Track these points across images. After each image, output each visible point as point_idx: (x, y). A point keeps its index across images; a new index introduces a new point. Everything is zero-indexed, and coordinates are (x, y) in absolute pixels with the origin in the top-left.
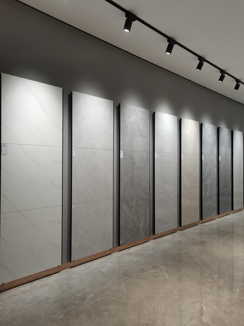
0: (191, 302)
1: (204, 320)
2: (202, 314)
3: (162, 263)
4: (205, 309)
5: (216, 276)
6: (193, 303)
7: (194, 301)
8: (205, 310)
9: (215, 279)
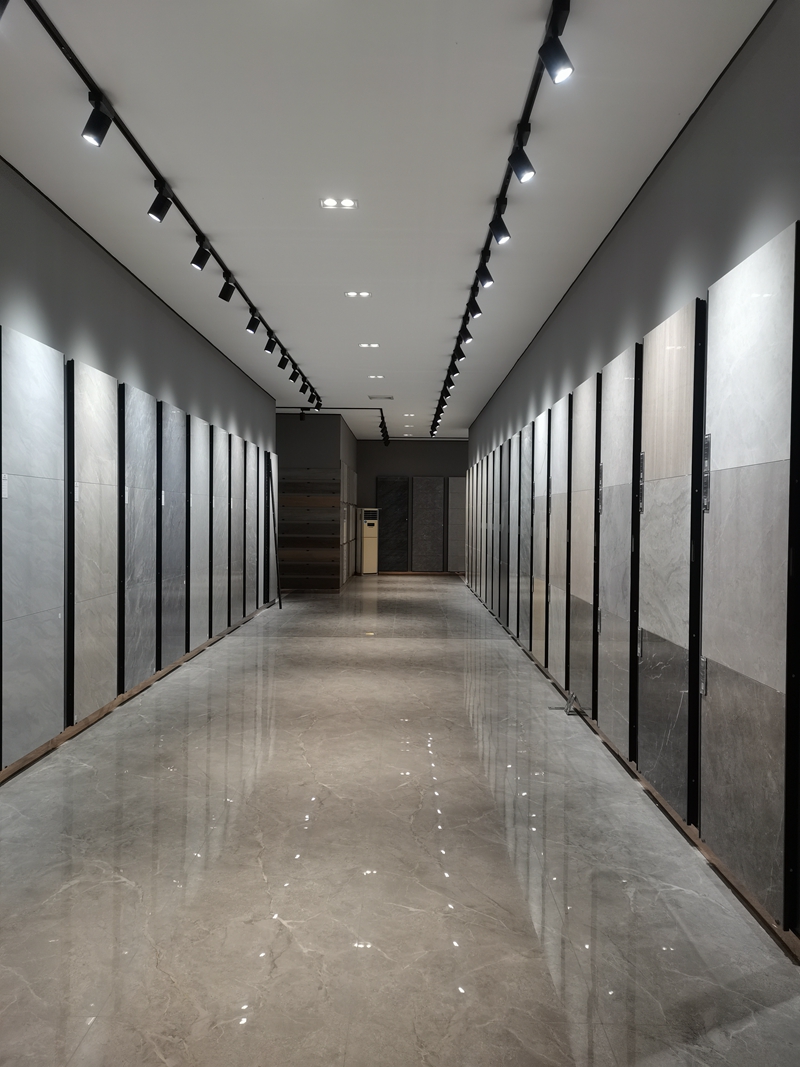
0: (246, 923)
1: (305, 951)
2: (289, 940)
3: (83, 852)
4: (289, 924)
5: (259, 836)
6: (250, 922)
7: (250, 918)
8: (290, 927)
9: (262, 845)
